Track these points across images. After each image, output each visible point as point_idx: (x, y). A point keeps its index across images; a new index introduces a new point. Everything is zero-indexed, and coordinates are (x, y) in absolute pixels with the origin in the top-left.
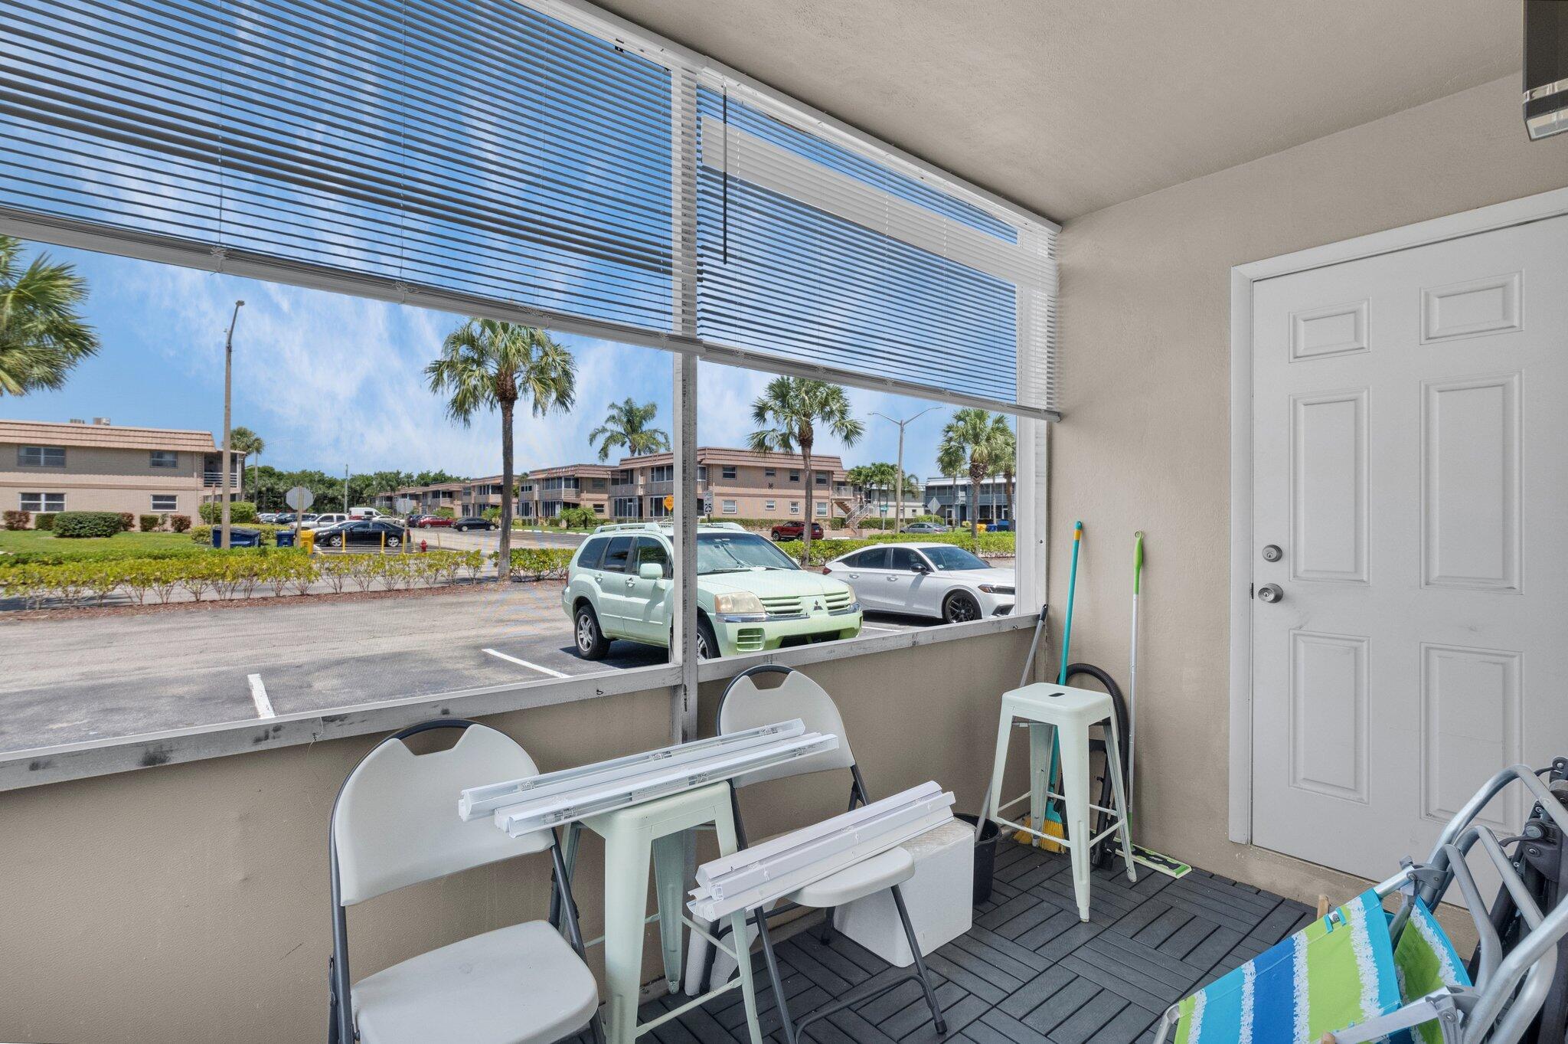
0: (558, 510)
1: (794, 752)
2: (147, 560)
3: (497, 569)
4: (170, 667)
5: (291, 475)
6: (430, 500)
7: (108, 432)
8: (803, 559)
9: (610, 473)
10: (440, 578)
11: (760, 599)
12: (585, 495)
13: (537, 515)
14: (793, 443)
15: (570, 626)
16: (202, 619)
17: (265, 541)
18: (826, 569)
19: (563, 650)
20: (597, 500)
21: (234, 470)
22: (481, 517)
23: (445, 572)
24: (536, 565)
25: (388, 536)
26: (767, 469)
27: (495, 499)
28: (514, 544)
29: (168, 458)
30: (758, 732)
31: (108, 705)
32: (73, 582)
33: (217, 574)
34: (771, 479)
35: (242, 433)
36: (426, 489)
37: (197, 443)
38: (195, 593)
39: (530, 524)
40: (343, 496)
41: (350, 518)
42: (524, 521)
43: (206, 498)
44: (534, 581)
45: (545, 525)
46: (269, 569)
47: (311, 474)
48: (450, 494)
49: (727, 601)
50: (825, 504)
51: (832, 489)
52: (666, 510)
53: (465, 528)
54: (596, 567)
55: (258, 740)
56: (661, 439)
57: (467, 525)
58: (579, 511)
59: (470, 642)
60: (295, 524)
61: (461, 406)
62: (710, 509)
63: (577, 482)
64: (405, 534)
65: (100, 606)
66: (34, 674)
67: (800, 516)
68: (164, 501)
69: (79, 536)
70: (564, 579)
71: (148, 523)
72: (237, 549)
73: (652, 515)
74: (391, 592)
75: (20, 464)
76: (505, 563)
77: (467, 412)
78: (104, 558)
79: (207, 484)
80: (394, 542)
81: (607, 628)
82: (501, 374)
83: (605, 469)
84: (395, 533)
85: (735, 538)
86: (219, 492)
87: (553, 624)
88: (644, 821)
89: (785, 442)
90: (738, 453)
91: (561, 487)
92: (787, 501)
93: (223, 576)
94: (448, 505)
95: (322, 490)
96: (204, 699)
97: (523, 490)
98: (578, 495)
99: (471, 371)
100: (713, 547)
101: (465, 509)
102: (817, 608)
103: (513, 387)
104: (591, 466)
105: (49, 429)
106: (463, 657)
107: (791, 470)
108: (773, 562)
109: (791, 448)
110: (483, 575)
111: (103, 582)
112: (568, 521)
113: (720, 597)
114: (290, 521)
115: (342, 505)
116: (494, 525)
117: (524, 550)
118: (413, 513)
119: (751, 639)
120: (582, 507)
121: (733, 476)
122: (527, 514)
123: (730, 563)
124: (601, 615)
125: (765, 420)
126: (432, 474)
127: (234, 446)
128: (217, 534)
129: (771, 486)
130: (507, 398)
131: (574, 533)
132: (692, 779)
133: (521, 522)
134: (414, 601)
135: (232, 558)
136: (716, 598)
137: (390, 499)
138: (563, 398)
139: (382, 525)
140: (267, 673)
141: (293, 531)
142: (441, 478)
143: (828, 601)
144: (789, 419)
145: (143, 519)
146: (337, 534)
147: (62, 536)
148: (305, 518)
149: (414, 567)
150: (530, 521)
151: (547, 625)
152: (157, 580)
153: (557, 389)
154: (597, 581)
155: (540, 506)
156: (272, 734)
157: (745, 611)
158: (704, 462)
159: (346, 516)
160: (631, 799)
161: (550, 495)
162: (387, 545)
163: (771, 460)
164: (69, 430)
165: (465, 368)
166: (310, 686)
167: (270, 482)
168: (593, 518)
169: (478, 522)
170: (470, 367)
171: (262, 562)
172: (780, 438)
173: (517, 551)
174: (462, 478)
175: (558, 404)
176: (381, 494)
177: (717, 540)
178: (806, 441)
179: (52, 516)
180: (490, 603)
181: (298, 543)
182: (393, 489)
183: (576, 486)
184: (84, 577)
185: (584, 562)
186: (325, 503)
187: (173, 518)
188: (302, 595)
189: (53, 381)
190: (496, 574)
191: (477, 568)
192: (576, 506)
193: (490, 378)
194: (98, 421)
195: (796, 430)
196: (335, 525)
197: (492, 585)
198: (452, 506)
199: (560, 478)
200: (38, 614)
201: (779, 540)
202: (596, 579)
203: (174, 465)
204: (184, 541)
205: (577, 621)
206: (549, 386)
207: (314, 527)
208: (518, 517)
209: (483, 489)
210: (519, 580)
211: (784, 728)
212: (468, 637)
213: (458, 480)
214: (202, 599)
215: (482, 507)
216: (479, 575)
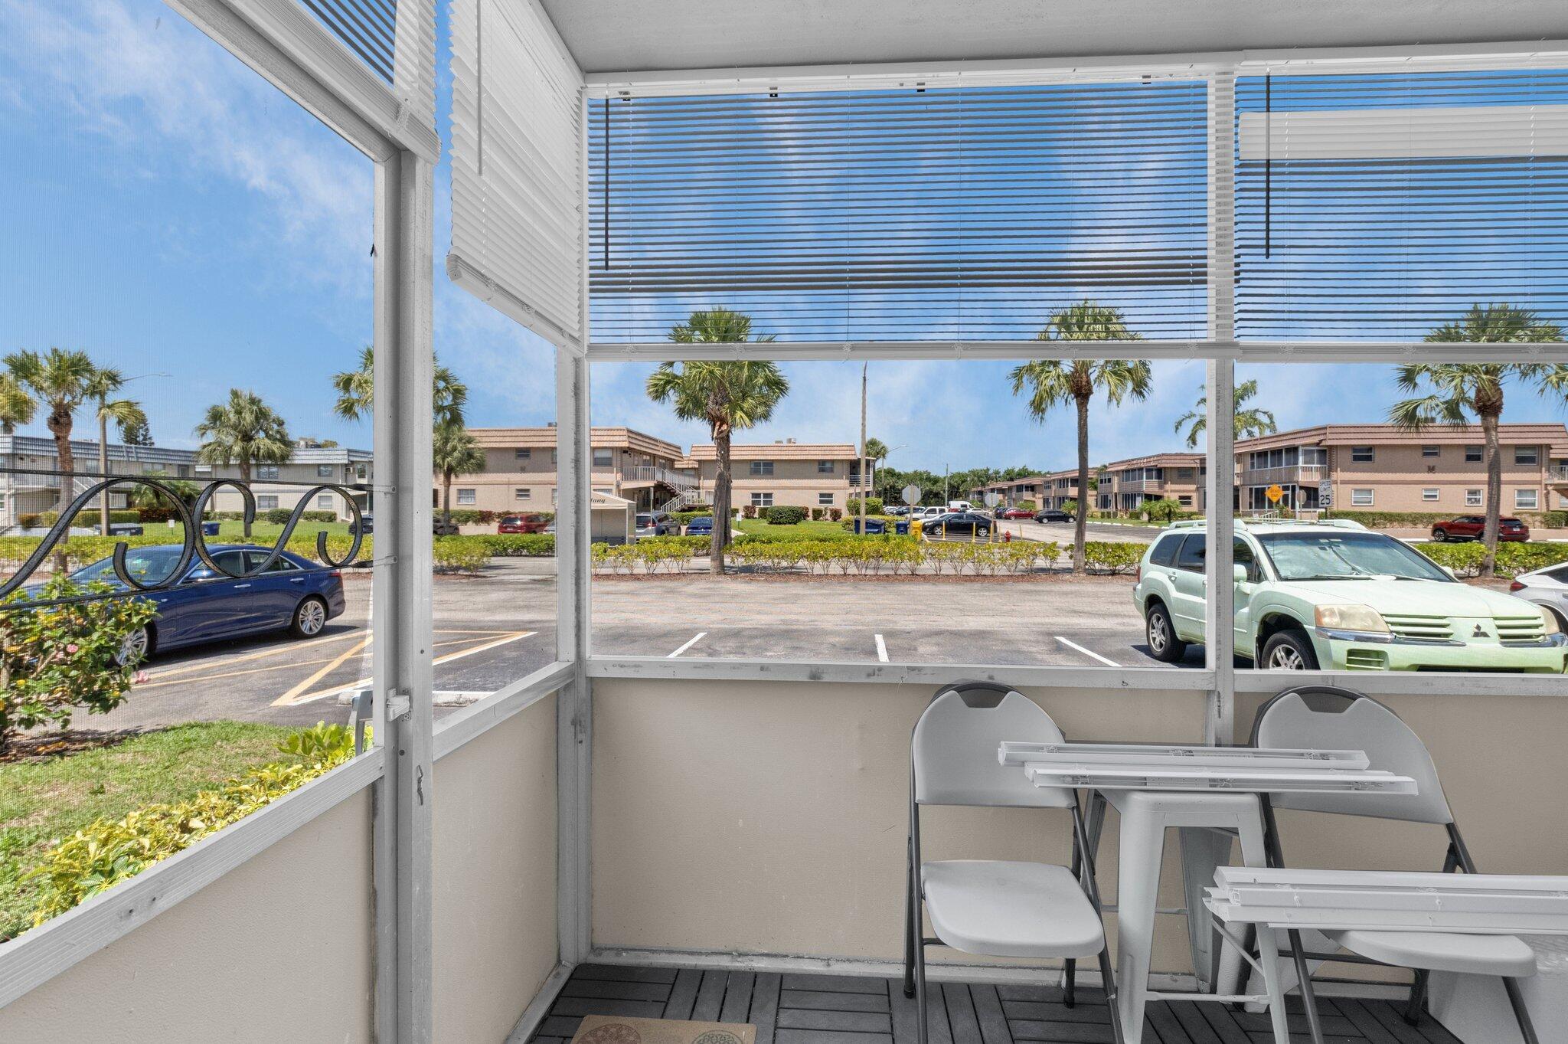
0: (1139, 503)
1: (1349, 785)
2: (816, 542)
3: (1072, 561)
4: (829, 622)
5: (906, 474)
6: (1014, 494)
7: (795, 448)
8: (1483, 568)
9: (1198, 461)
10: (1020, 567)
11: (1382, 615)
12: (1169, 486)
13: (1116, 508)
14: (1466, 411)
15: (1141, 623)
16: (847, 588)
17: (889, 530)
18: (1517, 583)
19: (1134, 647)
20: (1184, 491)
21: (868, 472)
22: (1061, 510)
23: (1024, 562)
24: (1111, 560)
25: (978, 527)
26: (1424, 447)
27: (1073, 492)
28: (1089, 537)
29: (828, 465)
30: (1302, 754)
31: (796, 644)
32: (777, 556)
33: (857, 555)
34: (1431, 461)
35: (873, 443)
36: (1011, 484)
37: (845, 453)
38: (843, 568)
39: (1109, 517)
40: (944, 491)
41: (949, 511)
42: (1103, 514)
43: (851, 494)
44: (1108, 575)
45: (1125, 517)
46: (890, 552)
47: (921, 474)
48: (1032, 488)
49: (1332, 613)
50: (1534, 491)
51: (1548, 470)
52: (1270, 502)
53: (1045, 521)
54: (1170, 564)
55: (869, 675)
56: (1265, 420)
57: (1048, 517)
58: (1161, 503)
59: (1043, 629)
60: (908, 515)
61: (1038, 407)
62: (1328, 501)
63: (1160, 473)
64: (992, 525)
65: (791, 573)
66: (758, 617)
67: (1481, 509)
68: (826, 498)
69: (780, 523)
70: (1137, 575)
71: (817, 514)
72: (870, 535)
73: (1251, 507)
74: (978, 577)
75: (751, 474)
76: (1080, 556)
77: (1043, 411)
78: (792, 540)
79: (851, 485)
80: (983, 532)
81: (1182, 630)
82: (1077, 371)
83: (1192, 458)
84: (984, 524)
85: (1348, 538)
86: (858, 490)
87: (1126, 620)
88: (1157, 807)
89: (1452, 410)
90: (1377, 430)
91: (1142, 478)
92: (1462, 490)
93: (861, 556)
94: (1031, 498)
95: (928, 486)
96: (847, 649)
97: (1102, 482)
98: (1161, 487)
99: (1048, 372)
100: (1316, 549)
101: (1046, 502)
102: (1479, 633)
103: (1088, 382)
104: (1177, 454)
105: (765, 448)
106: (1038, 642)
107: (1468, 447)
108: (1410, 571)
109: (1462, 418)
110: (1060, 566)
111: (792, 557)
112: (1150, 514)
113: (1321, 609)
114: (906, 513)
115: (943, 499)
116: (1073, 517)
117: (1099, 543)
118: (1000, 506)
119: (1369, 663)
120: (1166, 499)
121: (1369, 458)
122: (1106, 507)
123: (1344, 569)
124: (1175, 616)
125: (1415, 385)
126: (1016, 470)
127: (868, 454)
128: (857, 522)
129: (1431, 469)
130: (1082, 393)
131: (1157, 527)
132: (1213, 782)
133: (1099, 515)
134: (998, 587)
135: (866, 543)
136: (1317, 610)
137: (981, 493)
138: (1140, 388)
139: (973, 516)
140: (888, 635)
141: (907, 522)
142: (1024, 473)
143: (1499, 627)
144: (1457, 381)
145: (814, 511)
146: (938, 524)
147: (771, 523)
148: (916, 510)
149: (998, 556)
150: (1109, 513)
151: (1120, 620)
152: (821, 557)
153: (1133, 380)
154: (1172, 581)
155: (1120, 499)
156: (877, 672)
157: (1359, 628)
158: (1323, 443)
159: (946, 508)
160: (1146, 784)
161: (1130, 487)
162: (977, 535)
163: (1427, 435)
164: (775, 448)
165: (1042, 370)
166: (915, 649)
167: (891, 481)
168: (1177, 511)
169: (1057, 514)
170: (1047, 369)
171: (886, 546)
172: (1442, 406)
173: (1091, 544)
174: (1043, 473)
175: (1135, 394)
176: (974, 489)
177: (1322, 541)
178: (1489, 407)
179: (766, 509)
180: (1066, 594)
181: (911, 532)
182: (983, 485)
183: (1159, 477)
184: (782, 553)
185: (1156, 559)
186: (931, 498)
187: (831, 510)
188: (913, 574)
189: (766, 416)
190: (1071, 566)
191: (1053, 559)
192: (1158, 498)
193: (1066, 376)
194: (789, 441)
195: (1472, 394)
196: (937, 517)
197: (1067, 577)
198: (1033, 499)
199: (1141, 469)
200: (760, 577)
201: (1446, 540)
202: (1170, 577)
203: (832, 470)
204: (837, 528)
205: (1149, 620)
206: (1124, 377)
207: (922, 518)
208: (1096, 509)
209: (1063, 482)
210: (1094, 573)
211: (1339, 757)
212: (1042, 624)
213: (1039, 474)
214: (848, 572)
215: (1062, 500)
216: (1055, 566)
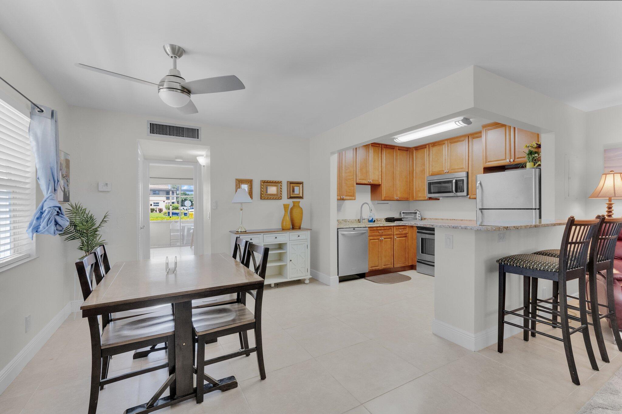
17: (181, 215)
29: (157, 191)
43: (166, 203)
68: (156, 204)
72: (173, 217)
79: (166, 199)
86: (170, 201)
128: (169, 213)
203: (159, 193)
204: (161, 215)
